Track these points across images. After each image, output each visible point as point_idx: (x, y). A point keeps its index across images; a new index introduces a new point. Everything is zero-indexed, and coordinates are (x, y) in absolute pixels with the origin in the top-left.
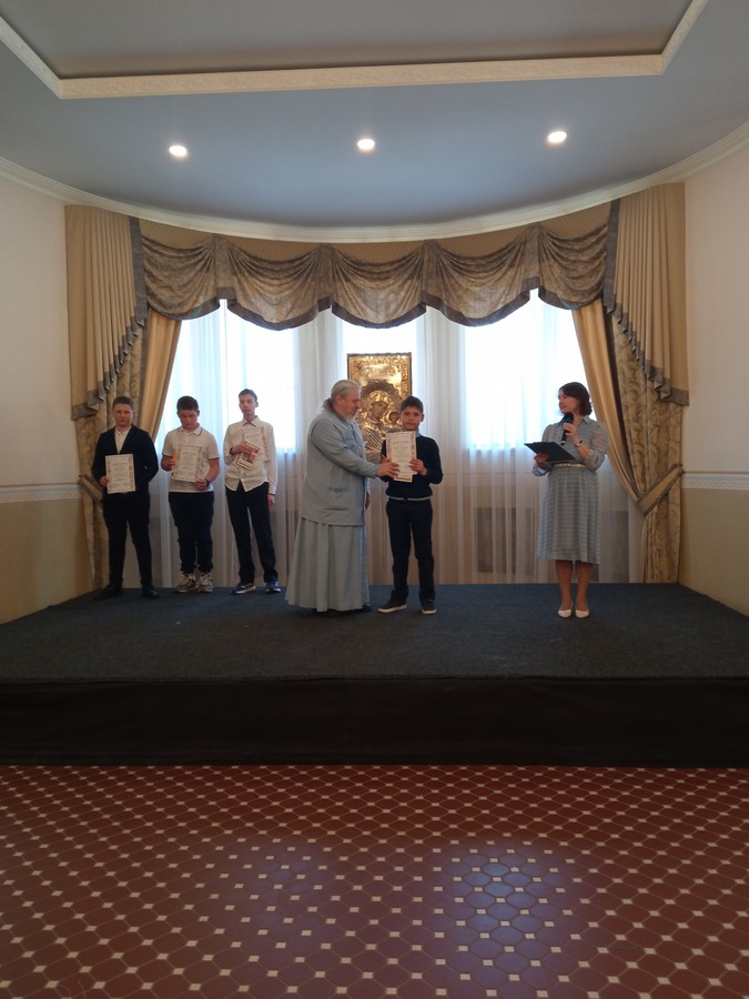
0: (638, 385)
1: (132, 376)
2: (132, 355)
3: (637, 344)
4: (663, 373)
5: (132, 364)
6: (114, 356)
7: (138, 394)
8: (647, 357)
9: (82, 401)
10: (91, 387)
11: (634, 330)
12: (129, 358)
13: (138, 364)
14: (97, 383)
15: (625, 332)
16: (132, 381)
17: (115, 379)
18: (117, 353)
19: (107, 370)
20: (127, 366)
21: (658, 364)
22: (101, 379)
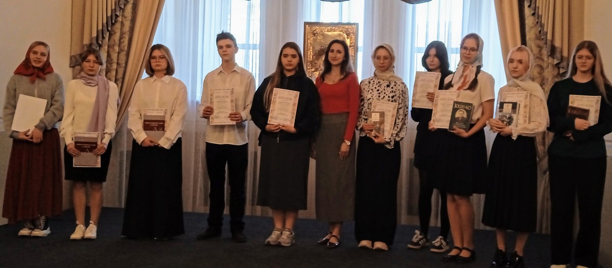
0: (543, 60)
1: (122, 34)
2: (123, 16)
3: (542, 26)
4: (561, 52)
5: (122, 23)
6: (107, 17)
7: (126, 48)
8: (549, 37)
9: (79, 52)
10: (86, 41)
11: (540, 13)
12: (120, 19)
13: (127, 24)
14: (91, 39)
15: (533, 14)
16: (121, 38)
17: (107, 35)
18: (109, 14)
19: (100, 28)
20: (118, 25)
21: (557, 44)
22: (94, 35)
